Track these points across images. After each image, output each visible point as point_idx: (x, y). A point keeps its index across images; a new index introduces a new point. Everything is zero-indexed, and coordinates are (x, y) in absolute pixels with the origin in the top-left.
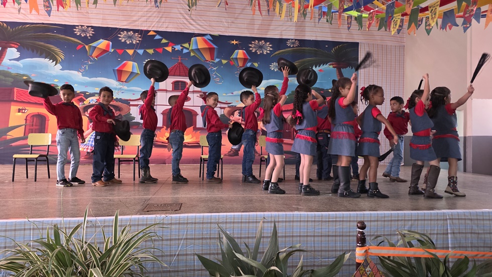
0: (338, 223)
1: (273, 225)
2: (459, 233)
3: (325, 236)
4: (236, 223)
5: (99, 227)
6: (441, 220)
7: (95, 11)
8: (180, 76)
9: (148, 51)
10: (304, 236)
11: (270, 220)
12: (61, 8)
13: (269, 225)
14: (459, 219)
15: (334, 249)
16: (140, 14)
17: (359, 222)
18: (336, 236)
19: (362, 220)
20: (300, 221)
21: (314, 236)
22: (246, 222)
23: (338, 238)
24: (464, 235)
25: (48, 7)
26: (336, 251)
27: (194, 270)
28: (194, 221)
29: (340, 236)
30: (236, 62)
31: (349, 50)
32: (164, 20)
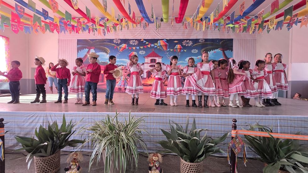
0: (223, 119)
1: (193, 119)
2: (284, 126)
3: (217, 125)
4: (177, 117)
5: (123, 116)
6: (274, 120)
7: (121, 33)
8: (153, 57)
9: (140, 47)
10: (207, 124)
11: (192, 117)
12: (109, 32)
13: (191, 119)
14: (284, 120)
15: (221, 130)
16: (138, 33)
17: (234, 119)
18: (222, 125)
19: (235, 118)
20: (205, 118)
21: (212, 124)
22: (181, 117)
23: (223, 126)
24: (287, 127)
25: (104, 32)
26: (221, 131)
27: (160, 135)
28: (160, 116)
29: (224, 125)
30: (176, 50)
31: (228, 42)
32: (147, 34)
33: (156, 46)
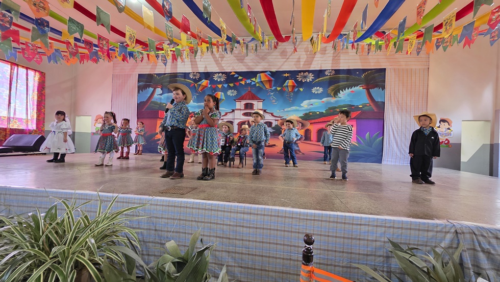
4: (220, 211)
8: (249, 99)
21: (291, 232)
30: (287, 88)
31: (376, 75)
32: (240, 64)
33: (255, 82)
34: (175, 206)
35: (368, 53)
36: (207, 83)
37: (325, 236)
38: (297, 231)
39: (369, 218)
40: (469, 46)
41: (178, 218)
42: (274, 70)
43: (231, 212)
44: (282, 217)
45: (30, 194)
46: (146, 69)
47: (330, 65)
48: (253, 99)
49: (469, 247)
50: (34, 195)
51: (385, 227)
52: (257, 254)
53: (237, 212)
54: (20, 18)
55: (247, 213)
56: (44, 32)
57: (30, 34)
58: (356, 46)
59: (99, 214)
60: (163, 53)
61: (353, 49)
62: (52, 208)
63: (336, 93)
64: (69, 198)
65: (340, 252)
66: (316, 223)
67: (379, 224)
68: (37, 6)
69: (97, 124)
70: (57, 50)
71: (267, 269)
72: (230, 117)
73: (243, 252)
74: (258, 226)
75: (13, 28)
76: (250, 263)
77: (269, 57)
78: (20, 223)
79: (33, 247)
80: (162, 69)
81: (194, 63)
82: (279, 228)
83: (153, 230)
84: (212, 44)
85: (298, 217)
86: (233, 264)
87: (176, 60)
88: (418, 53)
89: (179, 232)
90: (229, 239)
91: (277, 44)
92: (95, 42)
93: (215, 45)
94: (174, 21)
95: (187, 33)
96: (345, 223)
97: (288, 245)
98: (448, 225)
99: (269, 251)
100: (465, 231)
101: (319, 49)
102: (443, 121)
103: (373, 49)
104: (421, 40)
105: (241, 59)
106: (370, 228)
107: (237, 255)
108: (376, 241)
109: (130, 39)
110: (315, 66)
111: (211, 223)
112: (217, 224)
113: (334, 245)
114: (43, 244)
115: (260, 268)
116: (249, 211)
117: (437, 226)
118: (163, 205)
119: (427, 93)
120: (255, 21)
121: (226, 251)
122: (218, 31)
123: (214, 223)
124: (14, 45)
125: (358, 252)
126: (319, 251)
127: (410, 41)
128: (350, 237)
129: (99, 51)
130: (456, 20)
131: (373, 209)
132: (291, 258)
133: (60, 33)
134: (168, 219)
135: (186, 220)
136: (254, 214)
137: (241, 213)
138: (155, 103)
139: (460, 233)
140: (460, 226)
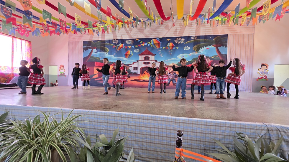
4: (130, 118)
8: (147, 54)
9: (135, 46)
16: (133, 33)
30: (169, 47)
31: (222, 38)
32: (141, 34)
33: (150, 44)
34: (104, 116)
35: (217, 25)
36: (123, 45)
37: (190, 132)
38: (174, 129)
39: (216, 122)
40: (279, 20)
41: (107, 122)
42: (161, 37)
43: (136, 119)
44: (165, 121)
45: (25, 109)
46: (87, 38)
47: (194, 33)
48: (149, 54)
49: (276, 138)
50: (27, 110)
51: (225, 127)
52: (151, 142)
53: (140, 119)
54: (16, 11)
55: (146, 119)
56: (30, 18)
57: (22, 19)
58: (210, 22)
59: (62, 120)
60: (97, 29)
61: (208, 24)
62: (37, 117)
63: (198, 49)
64: (46, 111)
65: (199, 141)
66: (185, 124)
67: (221, 125)
68: (25, 3)
69: (61, 70)
70: (37, 29)
71: (157, 150)
72: (136, 65)
73: (144, 141)
74: (151, 127)
75: (12, 16)
76: (148, 147)
77: (158, 30)
78: (20, 125)
79: (28, 138)
80: (96, 37)
81: (114, 34)
82: (163, 128)
83: (92, 129)
84: (125, 23)
85: (175, 121)
86: (138, 148)
87: (105, 33)
88: (248, 25)
89: (107, 130)
90: (135, 133)
91: (163, 21)
92: (58, 23)
93: (126, 23)
94: (102, 10)
95: (110, 17)
96: (202, 125)
97: (169, 137)
98: (263, 126)
99: (158, 140)
100: (273, 129)
101: (187, 24)
102: (263, 65)
103: (220, 23)
104: (249, 17)
105: (142, 31)
106: (217, 127)
107: (140, 143)
108: (220, 135)
109: (78, 21)
110: (185, 35)
111: (125, 125)
112: (128, 125)
113: (196, 137)
114: (33, 136)
115: (153, 150)
116: (147, 118)
117: (256, 126)
118: (98, 115)
119: (253, 49)
120: (149, 8)
121: (134, 141)
122: (128, 15)
123: (127, 125)
124: (13, 26)
125: (209, 141)
126: (187, 141)
127: (242, 17)
128: (205, 132)
129: (61, 28)
130: (271, 4)
131: (218, 116)
132: (171, 144)
133: (38, 19)
134: (101, 122)
135: (111, 123)
136: (149, 120)
137: (142, 119)
138: (93, 57)
139: (271, 130)
140: (270, 126)
